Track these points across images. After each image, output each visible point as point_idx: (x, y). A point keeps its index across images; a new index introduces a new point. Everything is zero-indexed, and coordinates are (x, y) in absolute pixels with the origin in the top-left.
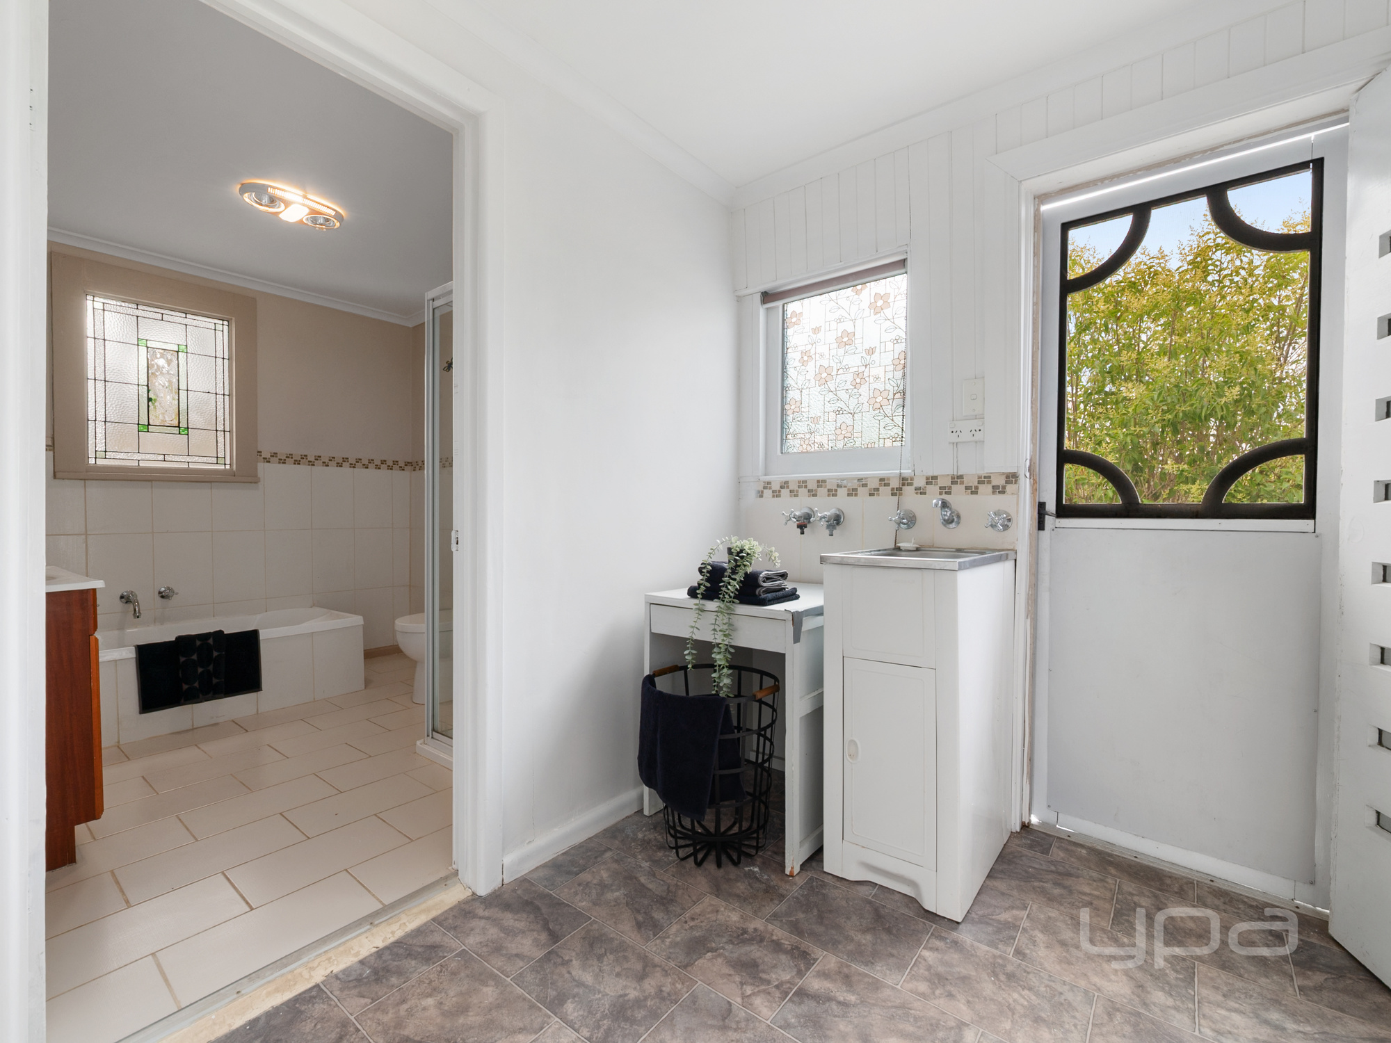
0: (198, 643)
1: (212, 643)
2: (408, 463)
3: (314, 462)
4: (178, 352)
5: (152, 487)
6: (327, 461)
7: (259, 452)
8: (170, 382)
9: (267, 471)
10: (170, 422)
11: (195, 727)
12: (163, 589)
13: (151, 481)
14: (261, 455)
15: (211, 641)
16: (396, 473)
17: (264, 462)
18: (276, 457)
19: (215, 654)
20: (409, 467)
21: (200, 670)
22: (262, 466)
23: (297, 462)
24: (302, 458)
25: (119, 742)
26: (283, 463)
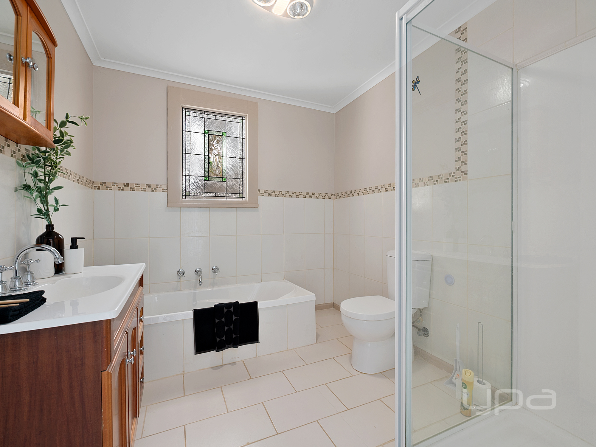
0: (225, 310)
1: (232, 311)
2: (333, 194)
3: (285, 195)
4: (222, 136)
5: (209, 211)
6: (291, 194)
7: (259, 190)
8: (219, 153)
9: (263, 201)
10: (218, 175)
11: (223, 364)
12: (214, 267)
13: (209, 207)
14: (259, 192)
15: (232, 309)
16: (326, 200)
17: (261, 196)
18: (267, 192)
19: (234, 318)
20: (333, 197)
21: (226, 328)
22: (260, 198)
23: (277, 195)
24: (279, 193)
25: (184, 372)
26: (270, 196)
